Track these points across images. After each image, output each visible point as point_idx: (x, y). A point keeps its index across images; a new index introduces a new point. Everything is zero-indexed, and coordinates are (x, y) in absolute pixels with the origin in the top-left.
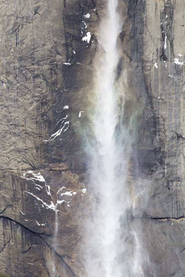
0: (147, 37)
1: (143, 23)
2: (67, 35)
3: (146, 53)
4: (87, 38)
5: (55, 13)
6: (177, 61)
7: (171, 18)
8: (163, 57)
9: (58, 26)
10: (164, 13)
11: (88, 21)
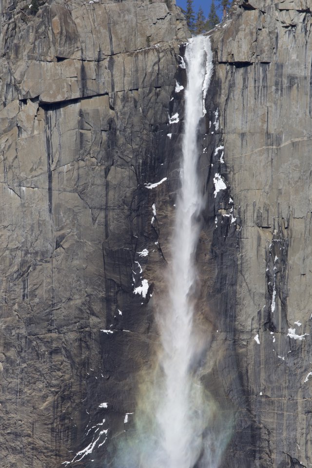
0: (242, 291)
1: (237, 268)
2: (109, 284)
3: (241, 318)
4: (143, 289)
5: (90, 247)
6: (292, 333)
7: (284, 260)
8: (269, 324)
9: (94, 268)
10: (272, 252)
11: (144, 261)
